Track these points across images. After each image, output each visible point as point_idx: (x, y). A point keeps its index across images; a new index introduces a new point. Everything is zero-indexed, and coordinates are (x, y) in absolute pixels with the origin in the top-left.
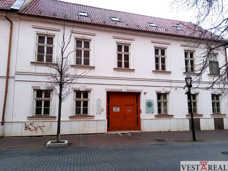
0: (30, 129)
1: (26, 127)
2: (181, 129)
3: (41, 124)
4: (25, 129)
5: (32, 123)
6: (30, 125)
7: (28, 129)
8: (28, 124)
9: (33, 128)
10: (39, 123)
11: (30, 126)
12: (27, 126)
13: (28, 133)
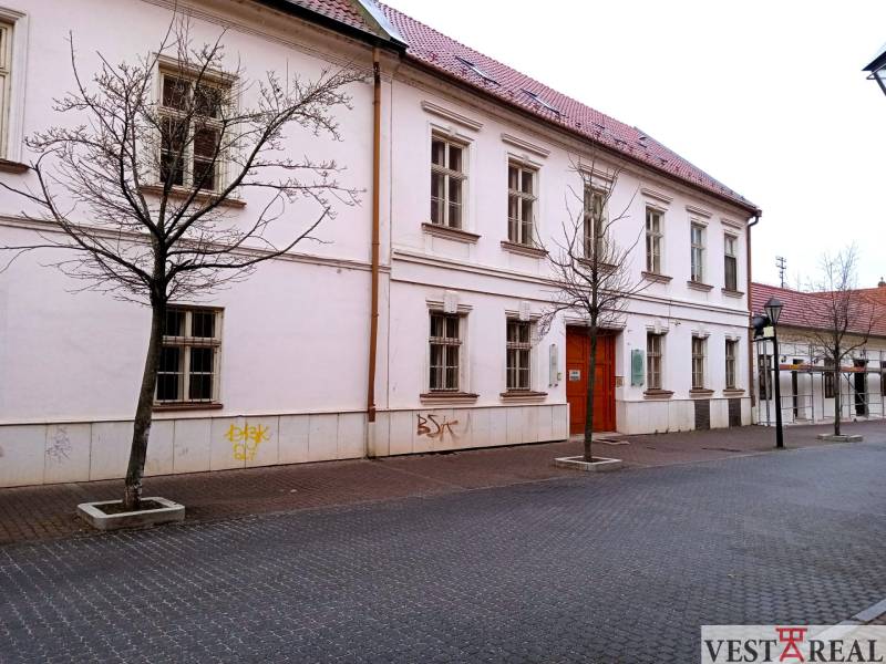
0: (428, 430)
1: (420, 426)
2: (683, 429)
3: (450, 416)
4: (419, 433)
5: (431, 413)
6: (429, 420)
7: (423, 432)
8: (424, 415)
9: (434, 429)
10: (445, 413)
11: (429, 424)
12: (422, 421)
13: (425, 444)
